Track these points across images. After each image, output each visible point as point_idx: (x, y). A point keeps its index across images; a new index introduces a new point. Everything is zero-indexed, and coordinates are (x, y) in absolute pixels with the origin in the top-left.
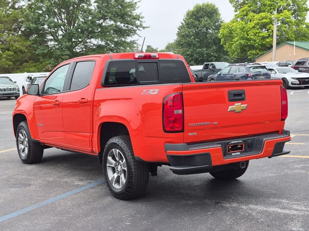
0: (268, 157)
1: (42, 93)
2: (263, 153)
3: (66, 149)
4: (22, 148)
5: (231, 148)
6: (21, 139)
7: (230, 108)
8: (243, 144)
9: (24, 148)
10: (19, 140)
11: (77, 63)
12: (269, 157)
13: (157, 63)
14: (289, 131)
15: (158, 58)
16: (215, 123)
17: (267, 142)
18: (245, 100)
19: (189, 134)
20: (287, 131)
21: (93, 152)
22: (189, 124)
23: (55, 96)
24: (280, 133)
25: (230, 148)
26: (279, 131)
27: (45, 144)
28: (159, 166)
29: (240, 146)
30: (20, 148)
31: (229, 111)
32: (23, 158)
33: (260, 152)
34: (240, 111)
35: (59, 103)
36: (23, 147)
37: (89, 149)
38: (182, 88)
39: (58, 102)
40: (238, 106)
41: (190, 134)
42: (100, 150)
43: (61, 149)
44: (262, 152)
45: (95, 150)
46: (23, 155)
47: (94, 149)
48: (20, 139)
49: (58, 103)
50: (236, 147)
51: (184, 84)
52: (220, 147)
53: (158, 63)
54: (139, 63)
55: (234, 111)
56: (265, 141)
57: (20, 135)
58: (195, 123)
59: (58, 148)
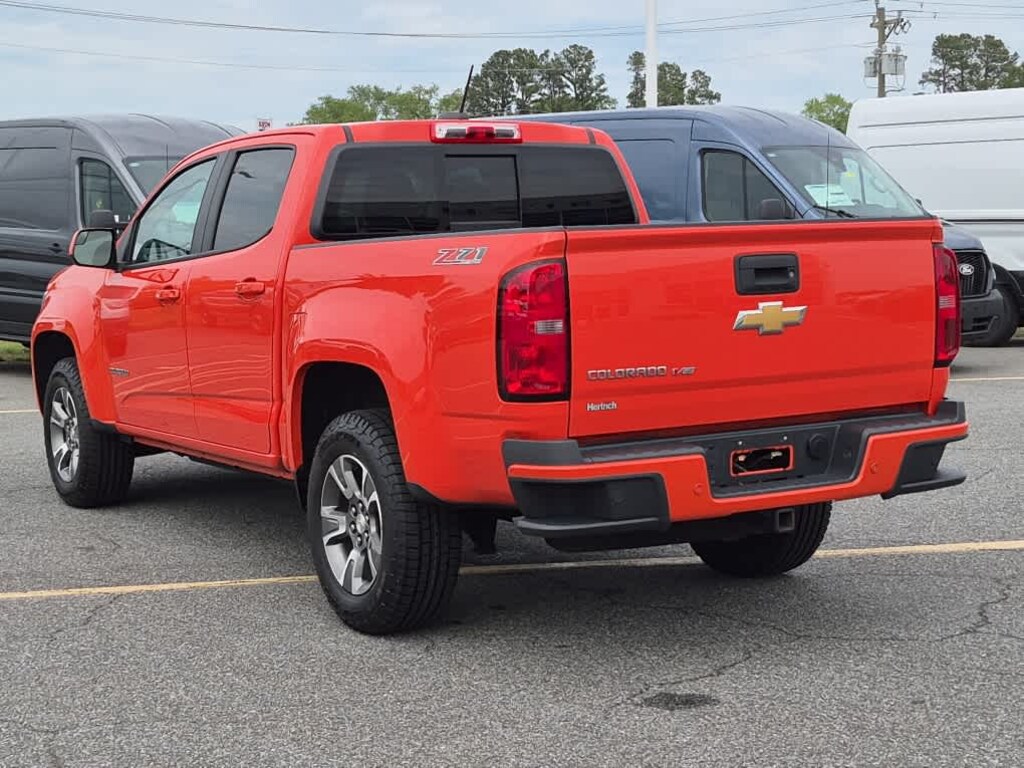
0: (879, 496)
1: (124, 259)
2: (863, 480)
3: (200, 456)
4: (61, 450)
5: (746, 460)
6: (59, 419)
7: (743, 316)
8: (791, 448)
9: (69, 453)
10: (54, 424)
11: (239, 154)
12: (885, 496)
13: (514, 156)
14: (962, 404)
15: (519, 141)
16: (686, 370)
17: (874, 441)
18: (796, 290)
19: (589, 407)
20: (955, 403)
21: (281, 466)
22: (590, 372)
23: (170, 271)
24: (930, 411)
25: (742, 458)
26: (927, 403)
27: (136, 440)
28: (501, 518)
29: (779, 454)
30: (55, 454)
31: (735, 330)
32: (66, 487)
33: (852, 477)
34: (779, 327)
35: (177, 295)
36: (65, 448)
37: (271, 456)
38: (566, 246)
39: (174, 293)
40: (769, 313)
41: (592, 407)
42: (302, 462)
43: (191, 458)
44: (855, 478)
45: (288, 459)
46: (65, 476)
47: (284, 457)
48: (57, 422)
49: (171, 296)
50: (765, 457)
51: (572, 230)
52: (701, 456)
53: (518, 159)
54: (448, 156)
55: (757, 328)
56: (869, 436)
57: (57, 406)
58: (613, 370)
59: (182, 455)
